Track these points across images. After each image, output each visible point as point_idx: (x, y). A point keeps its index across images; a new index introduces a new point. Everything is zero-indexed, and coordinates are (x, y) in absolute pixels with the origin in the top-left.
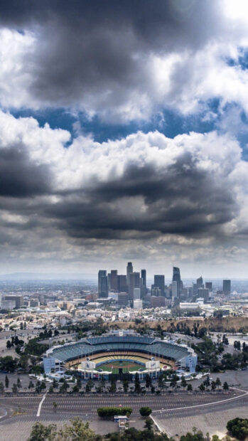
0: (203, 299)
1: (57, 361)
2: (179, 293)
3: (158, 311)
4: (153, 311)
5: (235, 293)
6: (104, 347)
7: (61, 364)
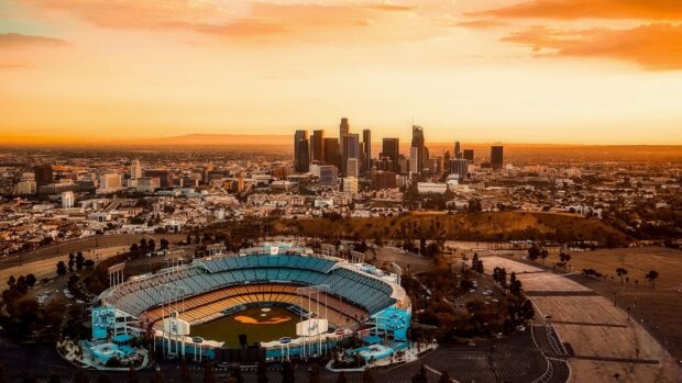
0: (457, 176)
1: (118, 313)
2: (421, 167)
3: (382, 196)
4: (374, 196)
5: (509, 167)
6: (239, 277)
7: (129, 319)
